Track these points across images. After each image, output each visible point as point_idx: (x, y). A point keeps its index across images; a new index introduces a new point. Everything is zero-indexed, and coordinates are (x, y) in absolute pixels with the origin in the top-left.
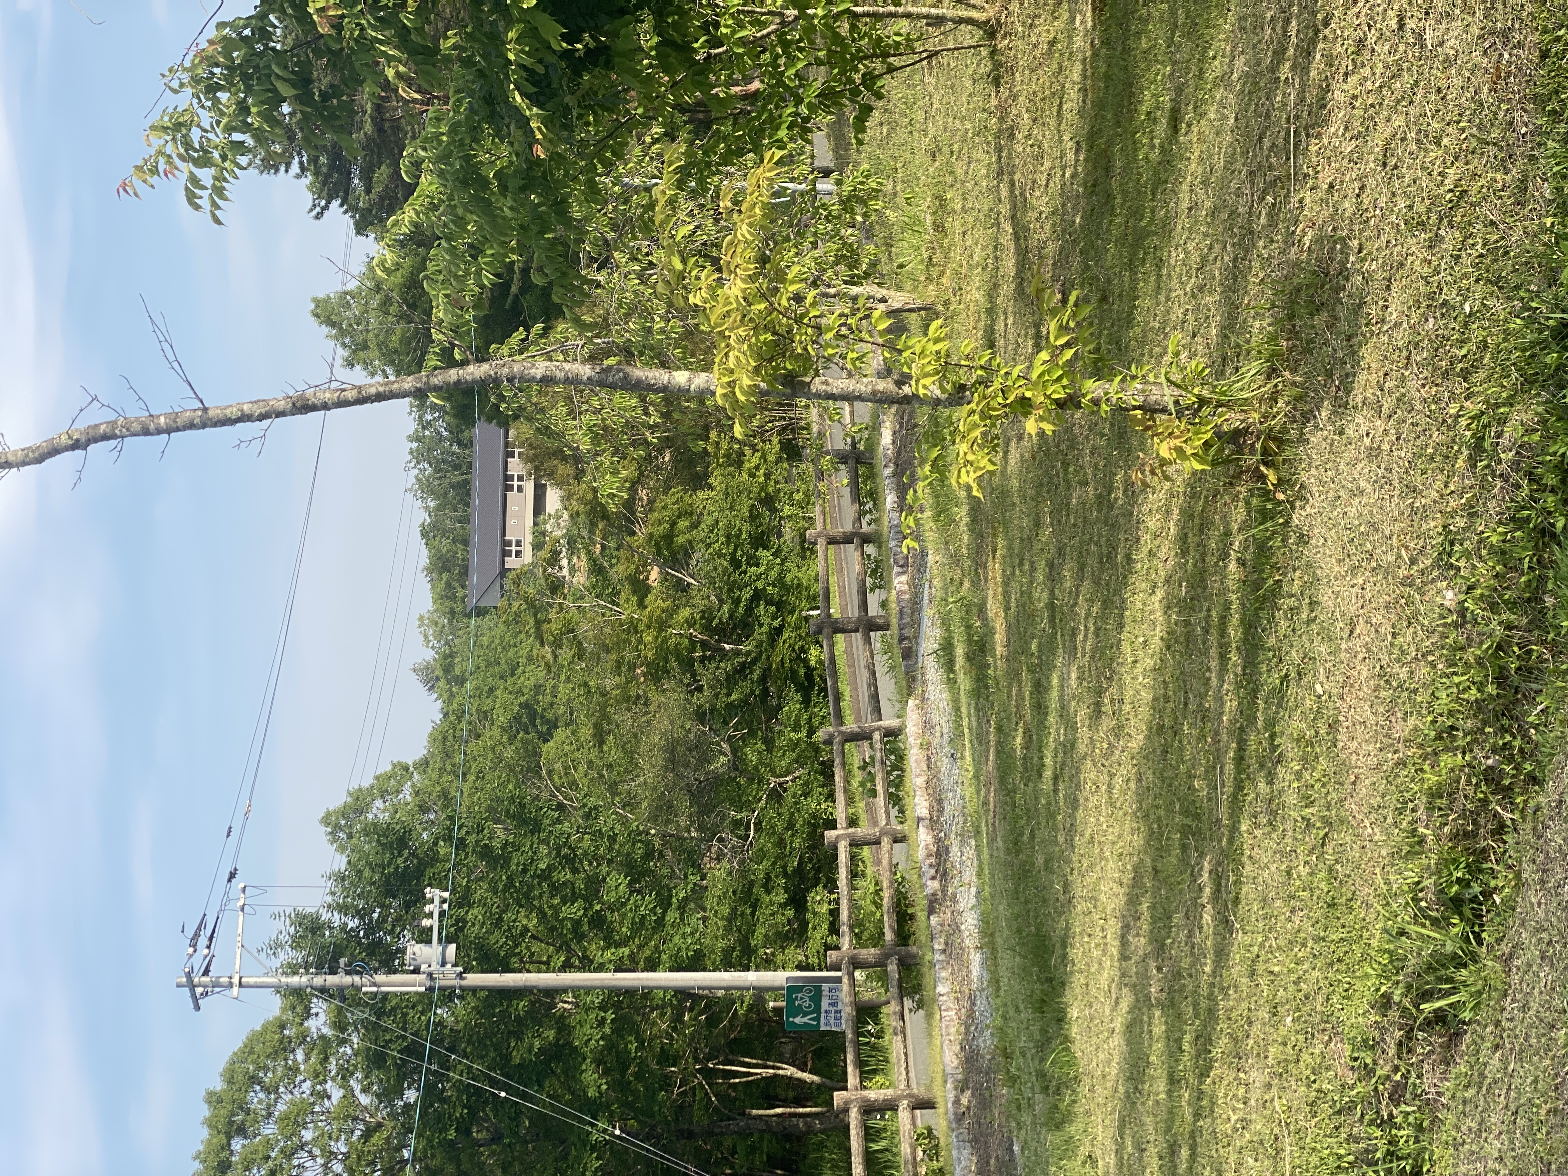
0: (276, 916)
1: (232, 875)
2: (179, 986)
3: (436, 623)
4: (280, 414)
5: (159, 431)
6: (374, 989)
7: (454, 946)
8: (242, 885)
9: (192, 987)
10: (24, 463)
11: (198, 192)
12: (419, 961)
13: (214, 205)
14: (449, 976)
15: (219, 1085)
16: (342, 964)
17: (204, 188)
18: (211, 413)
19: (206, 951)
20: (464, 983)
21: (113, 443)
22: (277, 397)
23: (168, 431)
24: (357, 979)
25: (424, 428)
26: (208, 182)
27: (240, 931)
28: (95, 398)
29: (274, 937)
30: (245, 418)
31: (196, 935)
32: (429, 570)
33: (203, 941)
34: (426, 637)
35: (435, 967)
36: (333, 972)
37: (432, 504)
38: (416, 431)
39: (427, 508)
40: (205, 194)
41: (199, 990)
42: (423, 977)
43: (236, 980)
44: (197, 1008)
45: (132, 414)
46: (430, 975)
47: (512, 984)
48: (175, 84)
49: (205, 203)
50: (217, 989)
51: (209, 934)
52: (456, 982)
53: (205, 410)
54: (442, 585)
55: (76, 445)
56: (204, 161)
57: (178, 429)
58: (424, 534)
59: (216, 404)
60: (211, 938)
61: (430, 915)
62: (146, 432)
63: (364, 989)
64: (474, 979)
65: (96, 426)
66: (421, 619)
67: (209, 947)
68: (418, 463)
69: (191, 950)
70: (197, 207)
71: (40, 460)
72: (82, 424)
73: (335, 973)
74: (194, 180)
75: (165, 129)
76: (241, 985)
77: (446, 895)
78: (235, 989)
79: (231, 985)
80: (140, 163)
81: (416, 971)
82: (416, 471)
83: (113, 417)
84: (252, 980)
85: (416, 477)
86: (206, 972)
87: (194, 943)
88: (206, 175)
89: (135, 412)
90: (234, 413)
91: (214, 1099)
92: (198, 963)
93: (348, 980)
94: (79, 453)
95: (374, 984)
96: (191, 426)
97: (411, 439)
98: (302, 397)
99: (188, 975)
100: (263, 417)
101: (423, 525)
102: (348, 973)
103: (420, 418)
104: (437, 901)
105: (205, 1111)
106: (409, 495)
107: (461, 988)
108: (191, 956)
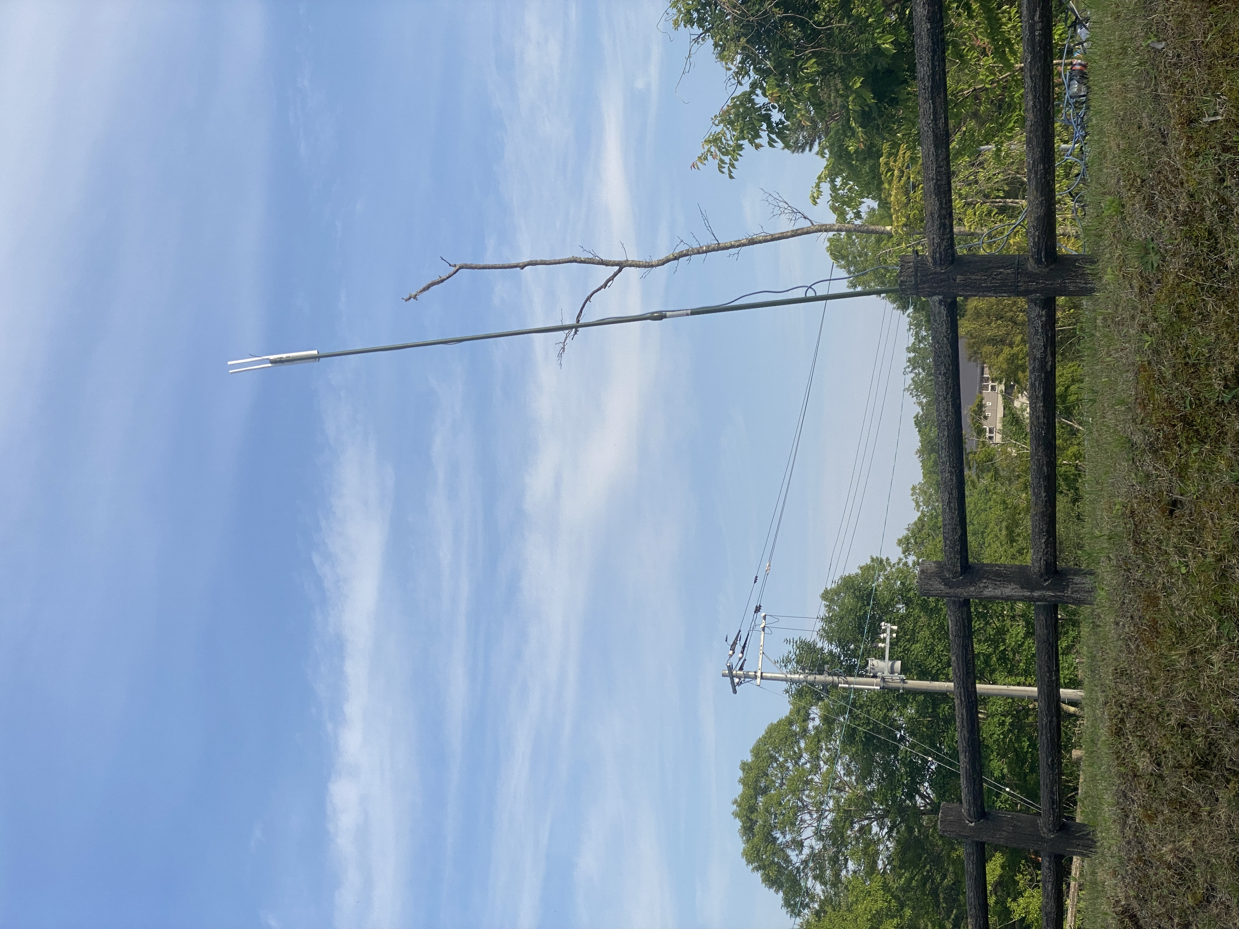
0: (787, 641)
1: (758, 609)
2: (724, 675)
3: (925, 493)
4: (744, 245)
5: (703, 252)
6: (847, 686)
7: (900, 662)
8: (763, 614)
9: (732, 677)
10: (658, 265)
11: (723, 165)
12: (877, 670)
13: (730, 171)
14: (896, 680)
15: (749, 758)
16: (826, 669)
17: (726, 163)
18: (721, 245)
19: (741, 655)
20: (905, 685)
21: (688, 257)
22: (743, 238)
23: (706, 252)
24: (836, 678)
25: (920, 342)
26: (727, 161)
27: (762, 643)
28: (682, 241)
29: (786, 655)
30: (732, 247)
31: (735, 643)
32: (921, 452)
33: (738, 648)
34: (917, 503)
35: (886, 673)
36: (821, 672)
37: (924, 400)
38: (914, 344)
39: (920, 403)
40: (727, 166)
41: (736, 680)
42: (879, 680)
43: (759, 674)
44: (735, 692)
45: (694, 247)
46: (883, 679)
47: (938, 688)
48: (717, 122)
49: (726, 170)
50: (747, 680)
51: (742, 644)
52: (901, 685)
53: (719, 244)
54: (931, 463)
55: (676, 258)
56: (726, 153)
57: (709, 251)
58: (918, 423)
59: (723, 241)
60: (744, 647)
61: (884, 640)
62: (699, 253)
63: (840, 685)
64: (914, 683)
65: (683, 251)
66: (914, 488)
67: (742, 653)
68: (914, 368)
69: (731, 652)
70: (723, 172)
71: (663, 264)
72: (677, 251)
73: (822, 674)
74: (722, 161)
75: (710, 142)
76: (762, 678)
77: (895, 628)
78: (759, 680)
79: (755, 677)
80: (700, 155)
81: (875, 676)
82: (913, 375)
83: (687, 248)
84: (769, 675)
85: (912, 379)
86: (741, 669)
87: (733, 648)
88: (727, 159)
89: (695, 246)
90: (728, 245)
91: (745, 767)
92: (734, 661)
93: (830, 678)
94: (676, 261)
95: (847, 683)
96: (714, 250)
97: (909, 350)
98: (752, 239)
99: (730, 668)
100: (738, 246)
101: (917, 416)
102: (829, 674)
103: (917, 334)
104: (888, 631)
105: (740, 774)
106: (907, 394)
107: (903, 689)
108: (731, 656)
